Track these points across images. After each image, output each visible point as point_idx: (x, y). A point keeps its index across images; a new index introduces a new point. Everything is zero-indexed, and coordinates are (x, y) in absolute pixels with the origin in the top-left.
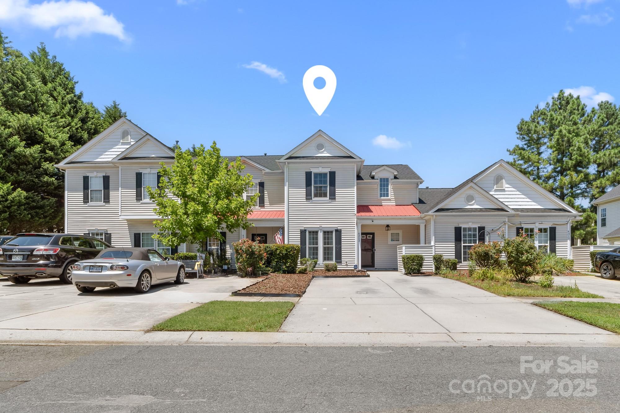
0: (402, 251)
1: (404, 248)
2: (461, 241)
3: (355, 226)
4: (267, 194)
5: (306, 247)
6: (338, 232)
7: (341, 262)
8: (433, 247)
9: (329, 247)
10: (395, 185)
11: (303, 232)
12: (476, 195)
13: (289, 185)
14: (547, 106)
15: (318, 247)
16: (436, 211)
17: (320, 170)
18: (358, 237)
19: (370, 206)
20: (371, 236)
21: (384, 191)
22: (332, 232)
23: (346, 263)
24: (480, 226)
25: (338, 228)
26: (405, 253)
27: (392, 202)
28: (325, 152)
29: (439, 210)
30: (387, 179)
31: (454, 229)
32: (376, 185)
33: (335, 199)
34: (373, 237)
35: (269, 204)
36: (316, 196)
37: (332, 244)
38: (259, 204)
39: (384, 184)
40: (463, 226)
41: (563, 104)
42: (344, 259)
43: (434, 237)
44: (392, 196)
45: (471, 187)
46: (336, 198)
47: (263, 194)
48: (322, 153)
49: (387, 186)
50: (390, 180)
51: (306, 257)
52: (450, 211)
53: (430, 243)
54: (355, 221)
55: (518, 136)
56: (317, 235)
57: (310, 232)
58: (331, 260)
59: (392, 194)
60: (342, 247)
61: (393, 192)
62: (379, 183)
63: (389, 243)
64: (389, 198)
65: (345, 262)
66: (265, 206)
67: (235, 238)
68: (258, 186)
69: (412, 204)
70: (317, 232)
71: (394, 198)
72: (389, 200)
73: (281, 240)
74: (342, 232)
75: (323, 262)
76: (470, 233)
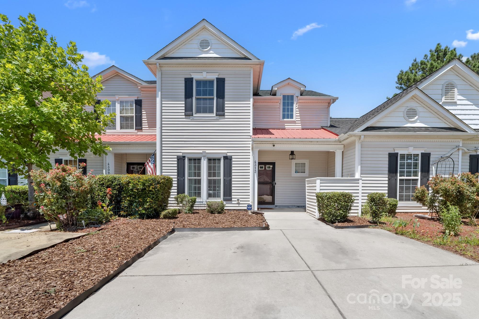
0: (316, 186)
1: (318, 182)
2: (396, 172)
3: (251, 151)
4: (145, 115)
5: (184, 180)
6: (228, 159)
7: (231, 200)
8: (361, 182)
9: (216, 179)
10: (301, 104)
11: (181, 160)
12: (420, 109)
13: (163, 96)
14: (425, 58)
15: (200, 179)
16: (364, 130)
17: (204, 76)
18: (255, 166)
19: (270, 129)
20: (271, 166)
21: (288, 111)
22: (219, 160)
23: (238, 200)
24: (423, 152)
25: (228, 154)
26: (321, 190)
27: (297, 124)
28: (211, 52)
29: (367, 129)
30: (292, 97)
31: (387, 156)
32: (278, 104)
33: (224, 115)
34: (274, 168)
35: (147, 126)
36: (198, 111)
37: (219, 176)
38: (136, 126)
39: (288, 103)
40: (400, 152)
41: (441, 55)
42: (235, 195)
43: (359, 167)
44: (297, 117)
45: (414, 98)
46: (226, 114)
47: (140, 115)
48: (207, 52)
49: (292, 105)
50: (295, 98)
51: (184, 192)
52: (384, 130)
53: (353, 175)
54: (250, 145)
55: (398, 85)
56: (200, 163)
57: (190, 160)
58: (218, 197)
59: (297, 115)
60: (233, 180)
61: (298, 112)
62: (282, 101)
63: (292, 176)
64: (294, 119)
65: (236, 200)
66: (143, 129)
67: (98, 167)
68: (134, 105)
69: (322, 128)
70: (199, 160)
71: (299, 119)
72: (294, 122)
73: (152, 169)
74: (233, 160)
75: (208, 199)
76: (409, 161)
